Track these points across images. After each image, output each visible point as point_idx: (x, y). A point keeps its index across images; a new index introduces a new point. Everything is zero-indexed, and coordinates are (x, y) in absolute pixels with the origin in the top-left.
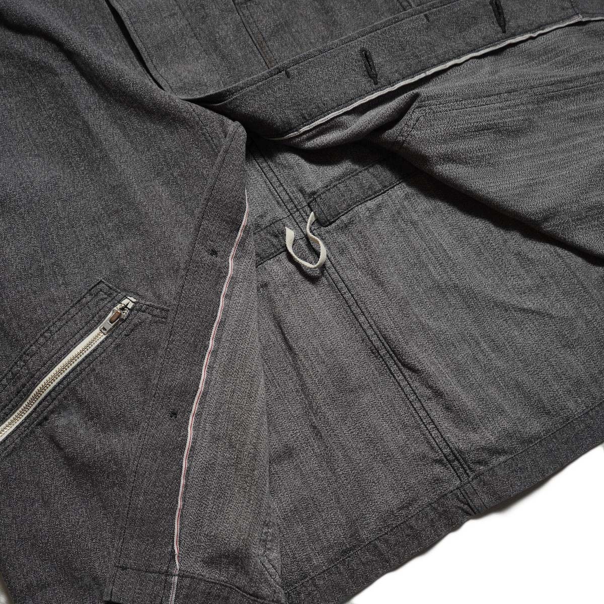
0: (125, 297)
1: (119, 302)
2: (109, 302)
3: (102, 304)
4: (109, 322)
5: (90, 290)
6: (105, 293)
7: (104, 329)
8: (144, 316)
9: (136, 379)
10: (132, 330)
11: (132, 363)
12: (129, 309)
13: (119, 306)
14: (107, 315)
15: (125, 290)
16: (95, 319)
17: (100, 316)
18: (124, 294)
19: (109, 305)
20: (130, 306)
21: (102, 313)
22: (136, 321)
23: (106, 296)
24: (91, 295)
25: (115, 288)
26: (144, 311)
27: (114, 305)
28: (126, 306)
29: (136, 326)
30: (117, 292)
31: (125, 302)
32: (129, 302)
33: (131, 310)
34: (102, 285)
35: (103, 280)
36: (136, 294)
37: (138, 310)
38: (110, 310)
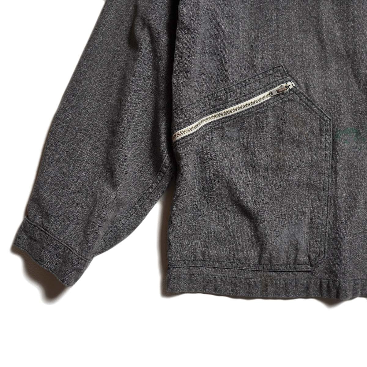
0: (290, 81)
1: (286, 82)
2: (281, 79)
3: (276, 79)
4: (276, 91)
5: (274, 68)
6: (281, 73)
7: (272, 93)
8: (296, 97)
9: (275, 128)
10: (286, 101)
11: (277, 119)
12: (289, 89)
13: (285, 85)
14: (276, 86)
15: (291, 76)
16: (270, 86)
17: (273, 85)
18: (290, 78)
19: (280, 81)
20: (291, 87)
21: (274, 84)
22: (290, 97)
23: (280, 75)
24: (273, 71)
25: (286, 73)
26: (296, 94)
27: (283, 83)
28: (288, 86)
29: (289, 100)
30: (286, 75)
31: (289, 83)
32: (291, 85)
33: (290, 90)
34: (281, 68)
35: (283, 66)
36: (296, 82)
37: (294, 92)
38: (279, 84)
